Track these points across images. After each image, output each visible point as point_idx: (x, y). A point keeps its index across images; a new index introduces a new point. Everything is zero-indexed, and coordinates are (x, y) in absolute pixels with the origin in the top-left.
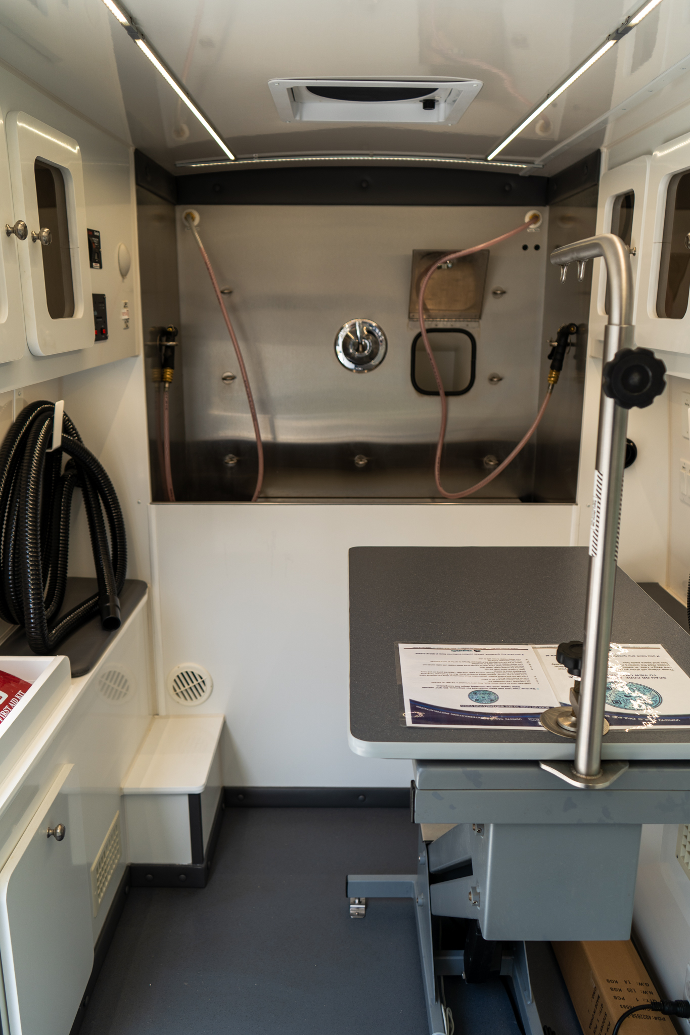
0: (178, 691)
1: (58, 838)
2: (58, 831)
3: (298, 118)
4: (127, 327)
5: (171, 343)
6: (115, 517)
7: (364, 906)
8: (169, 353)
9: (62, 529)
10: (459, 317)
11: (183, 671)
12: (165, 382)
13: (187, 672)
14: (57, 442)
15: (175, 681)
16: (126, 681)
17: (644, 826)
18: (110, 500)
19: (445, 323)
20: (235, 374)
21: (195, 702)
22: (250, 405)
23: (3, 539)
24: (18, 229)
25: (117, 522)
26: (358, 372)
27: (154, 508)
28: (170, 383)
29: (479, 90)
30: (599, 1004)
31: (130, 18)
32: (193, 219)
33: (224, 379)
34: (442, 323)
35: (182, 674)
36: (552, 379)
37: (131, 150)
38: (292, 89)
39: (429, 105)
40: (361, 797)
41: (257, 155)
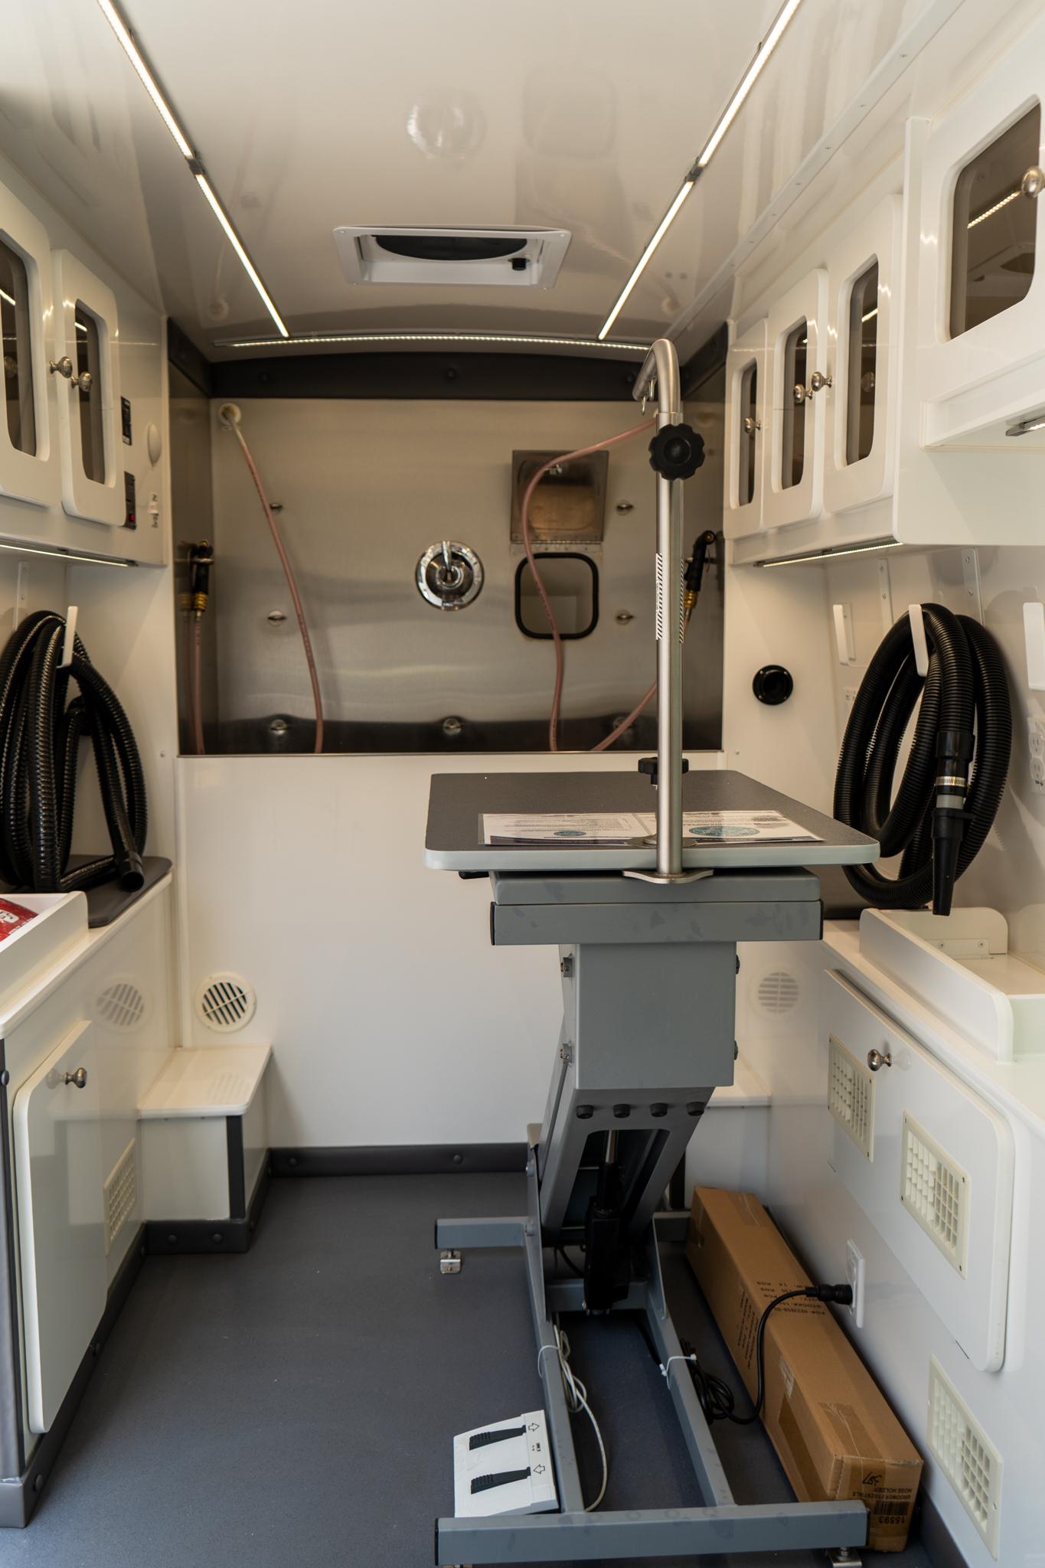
0: (209, 1010)
1: (79, 1084)
2: (80, 1075)
3: (366, 279)
4: (155, 525)
5: (205, 560)
6: (133, 768)
7: (459, 1261)
8: (203, 572)
9: (66, 779)
10: (575, 539)
11: (217, 983)
12: (196, 610)
13: (221, 984)
14: (67, 659)
15: (205, 996)
16: (140, 998)
17: (739, 944)
18: (127, 746)
19: (558, 546)
20: (286, 615)
21: (232, 1026)
22: (306, 647)
23: (4, 760)
24: (63, 366)
25: (134, 774)
26: (448, 609)
27: (183, 762)
28: (203, 611)
29: (568, 242)
30: (748, 1305)
31: (195, 152)
32: (234, 414)
33: (272, 618)
34: (553, 546)
35: (215, 986)
36: (689, 602)
37: (164, 319)
38: (358, 238)
39: (519, 264)
40: (456, 1157)
41: (316, 333)
